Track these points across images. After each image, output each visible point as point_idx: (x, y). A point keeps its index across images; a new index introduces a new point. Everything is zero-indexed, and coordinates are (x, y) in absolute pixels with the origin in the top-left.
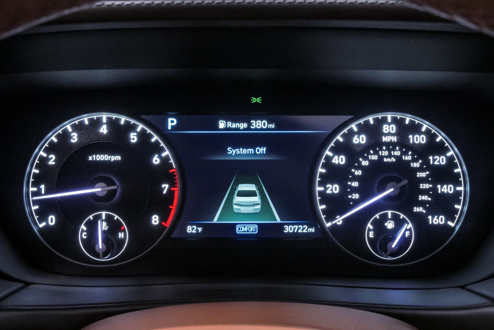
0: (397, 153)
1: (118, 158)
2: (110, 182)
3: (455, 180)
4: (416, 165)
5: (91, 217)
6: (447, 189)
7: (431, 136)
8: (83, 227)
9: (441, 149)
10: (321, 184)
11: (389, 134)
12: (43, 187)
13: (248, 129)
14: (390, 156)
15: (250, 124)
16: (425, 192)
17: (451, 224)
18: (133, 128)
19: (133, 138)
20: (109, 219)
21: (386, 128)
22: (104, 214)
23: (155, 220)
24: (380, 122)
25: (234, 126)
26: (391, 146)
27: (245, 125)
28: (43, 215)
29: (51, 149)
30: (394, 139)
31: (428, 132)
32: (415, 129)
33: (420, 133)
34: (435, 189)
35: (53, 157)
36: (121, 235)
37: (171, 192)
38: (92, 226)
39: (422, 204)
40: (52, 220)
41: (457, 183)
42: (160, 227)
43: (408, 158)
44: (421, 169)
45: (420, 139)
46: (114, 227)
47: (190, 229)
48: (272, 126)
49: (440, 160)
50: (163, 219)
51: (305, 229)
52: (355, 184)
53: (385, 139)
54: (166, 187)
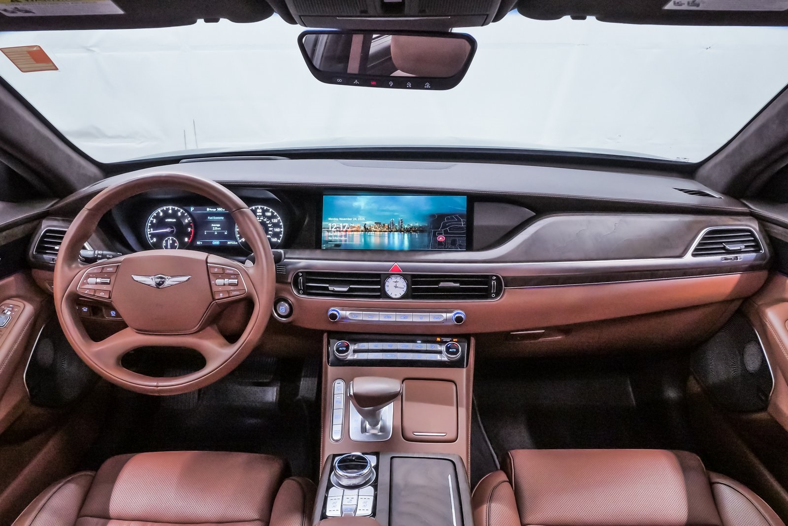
0: (262, 218)
1: (175, 220)
2: (172, 228)
3: (280, 227)
4: (268, 222)
5: (167, 239)
6: (277, 230)
7: (273, 213)
8: (164, 242)
9: (275, 217)
11: (259, 212)
12: (152, 229)
13: (216, 211)
14: (260, 219)
15: (217, 210)
16: (271, 231)
17: (279, 241)
19: (179, 214)
20: (172, 239)
21: (258, 211)
22: (171, 238)
23: (186, 240)
24: (256, 209)
25: (212, 210)
26: (260, 216)
27: (215, 210)
28: (152, 238)
29: (154, 217)
30: (261, 214)
31: (272, 212)
32: (267, 211)
33: (269, 212)
34: (273, 230)
35: (155, 220)
36: (176, 244)
37: (191, 231)
38: (167, 241)
39: (270, 234)
40: (155, 240)
41: (281, 228)
42: (188, 242)
43: (266, 220)
44: (269, 224)
45: (269, 214)
46: (174, 242)
47: (198, 243)
48: (224, 210)
49: (275, 221)
50: (189, 239)
51: (234, 243)
53: (258, 214)
54: (189, 229)
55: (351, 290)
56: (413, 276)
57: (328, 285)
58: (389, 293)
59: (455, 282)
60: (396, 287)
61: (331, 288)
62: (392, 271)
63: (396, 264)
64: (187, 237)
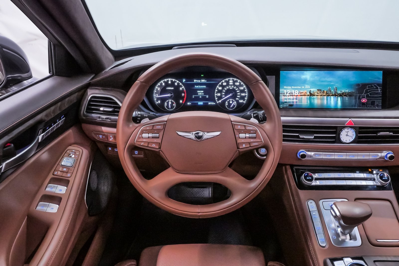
0: (233, 87)
1: (173, 88)
2: (171, 94)
3: (245, 92)
4: (237, 89)
5: (167, 101)
6: (243, 94)
7: (240, 83)
8: (166, 103)
9: (242, 86)
10: (216, 93)
11: (231, 83)
12: (157, 95)
13: (201, 82)
14: (231, 87)
15: (201, 81)
16: (239, 95)
17: (244, 102)
18: (176, 82)
19: (176, 84)
20: (171, 101)
21: (230, 81)
22: (170, 100)
23: (181, 101)
24: (229, 80)
25: (198, 81)
26: (231, 85)
27: (200, 81)
28: (157, 100)
29: (159, 86)
30: (232, 84)
31: (239, 82)
32: (236, 81)
33: (238, 82)
34: (241, 94)
35: (159, 88)
36: (174, 105)
37: (184, 96)
38: (168, 103)
39: (238, 98)
40: (159, 102)
41: (246, 93)
42: (182, 103)
43: (235, 88)
44: (238, 90)
45: (237, 84)
46: (172, 103)
47: (189, 104)
48: (206, 81)
49: (242, 88)
50: (183, 101)
51: (213, 103)
52: (224, 93)
53: (230, 84)
54: (183, 94)
55: (315, 137)
56: (360, 128)
57: (298, 134)
58: (342, 139)
59: (390, 132)
60: (347, 135)
61: (301, 136)
62: (347, 124)
63: (350, 119)
64: (181, 100)
